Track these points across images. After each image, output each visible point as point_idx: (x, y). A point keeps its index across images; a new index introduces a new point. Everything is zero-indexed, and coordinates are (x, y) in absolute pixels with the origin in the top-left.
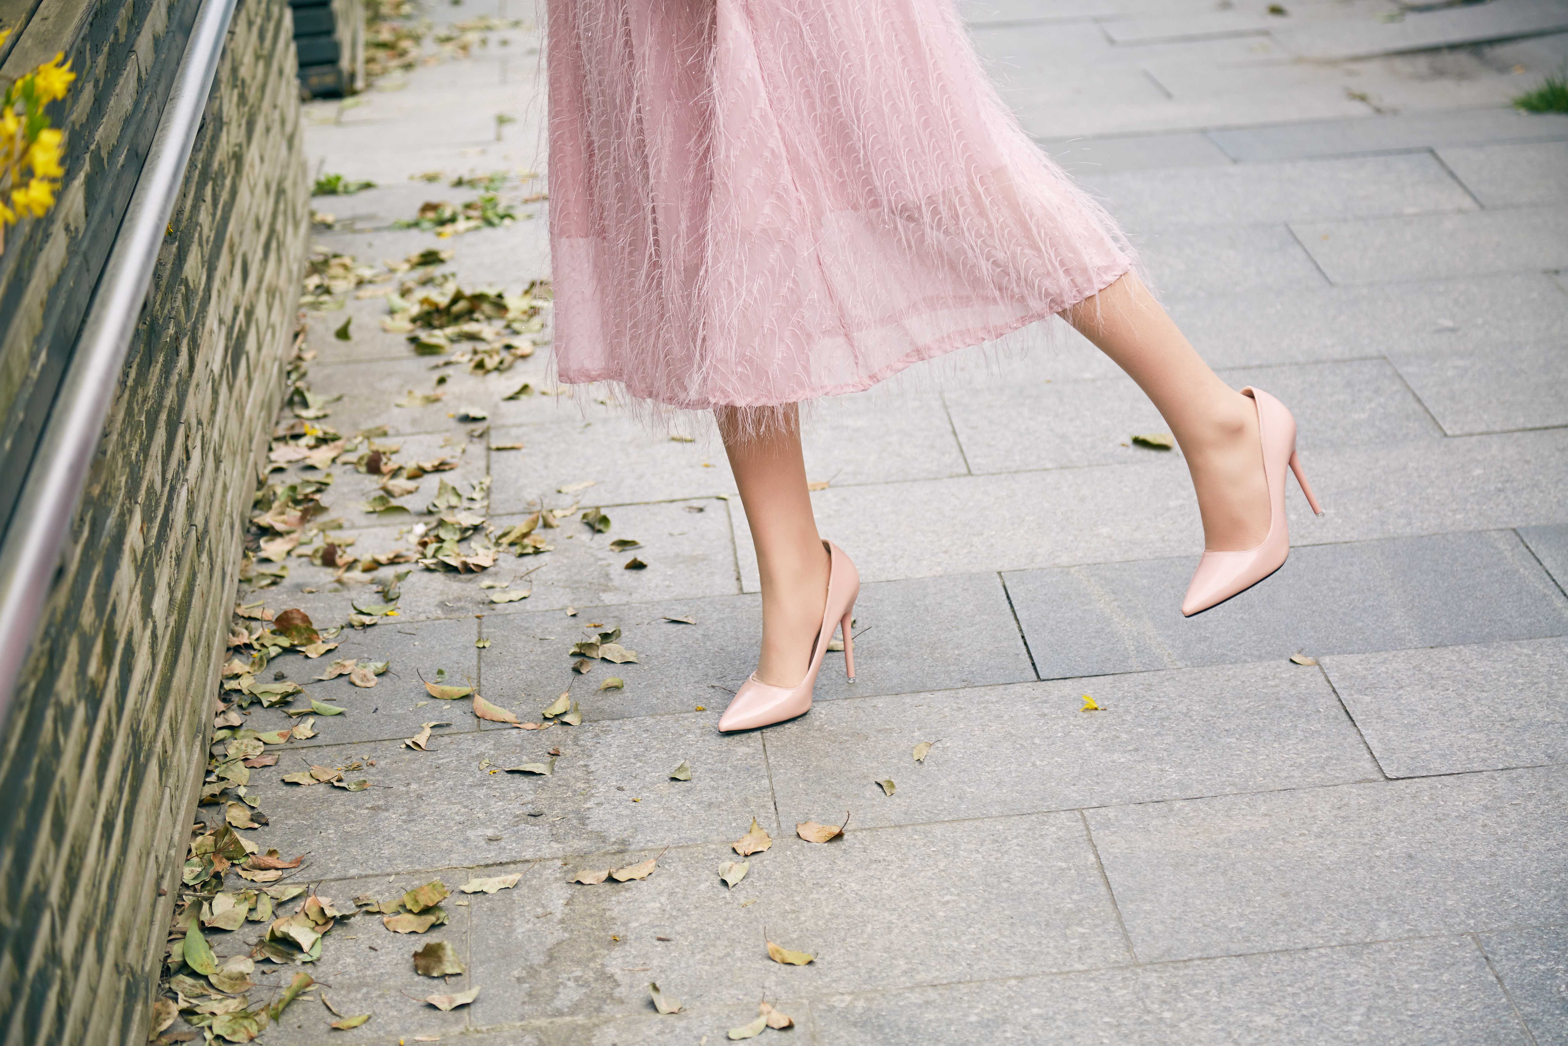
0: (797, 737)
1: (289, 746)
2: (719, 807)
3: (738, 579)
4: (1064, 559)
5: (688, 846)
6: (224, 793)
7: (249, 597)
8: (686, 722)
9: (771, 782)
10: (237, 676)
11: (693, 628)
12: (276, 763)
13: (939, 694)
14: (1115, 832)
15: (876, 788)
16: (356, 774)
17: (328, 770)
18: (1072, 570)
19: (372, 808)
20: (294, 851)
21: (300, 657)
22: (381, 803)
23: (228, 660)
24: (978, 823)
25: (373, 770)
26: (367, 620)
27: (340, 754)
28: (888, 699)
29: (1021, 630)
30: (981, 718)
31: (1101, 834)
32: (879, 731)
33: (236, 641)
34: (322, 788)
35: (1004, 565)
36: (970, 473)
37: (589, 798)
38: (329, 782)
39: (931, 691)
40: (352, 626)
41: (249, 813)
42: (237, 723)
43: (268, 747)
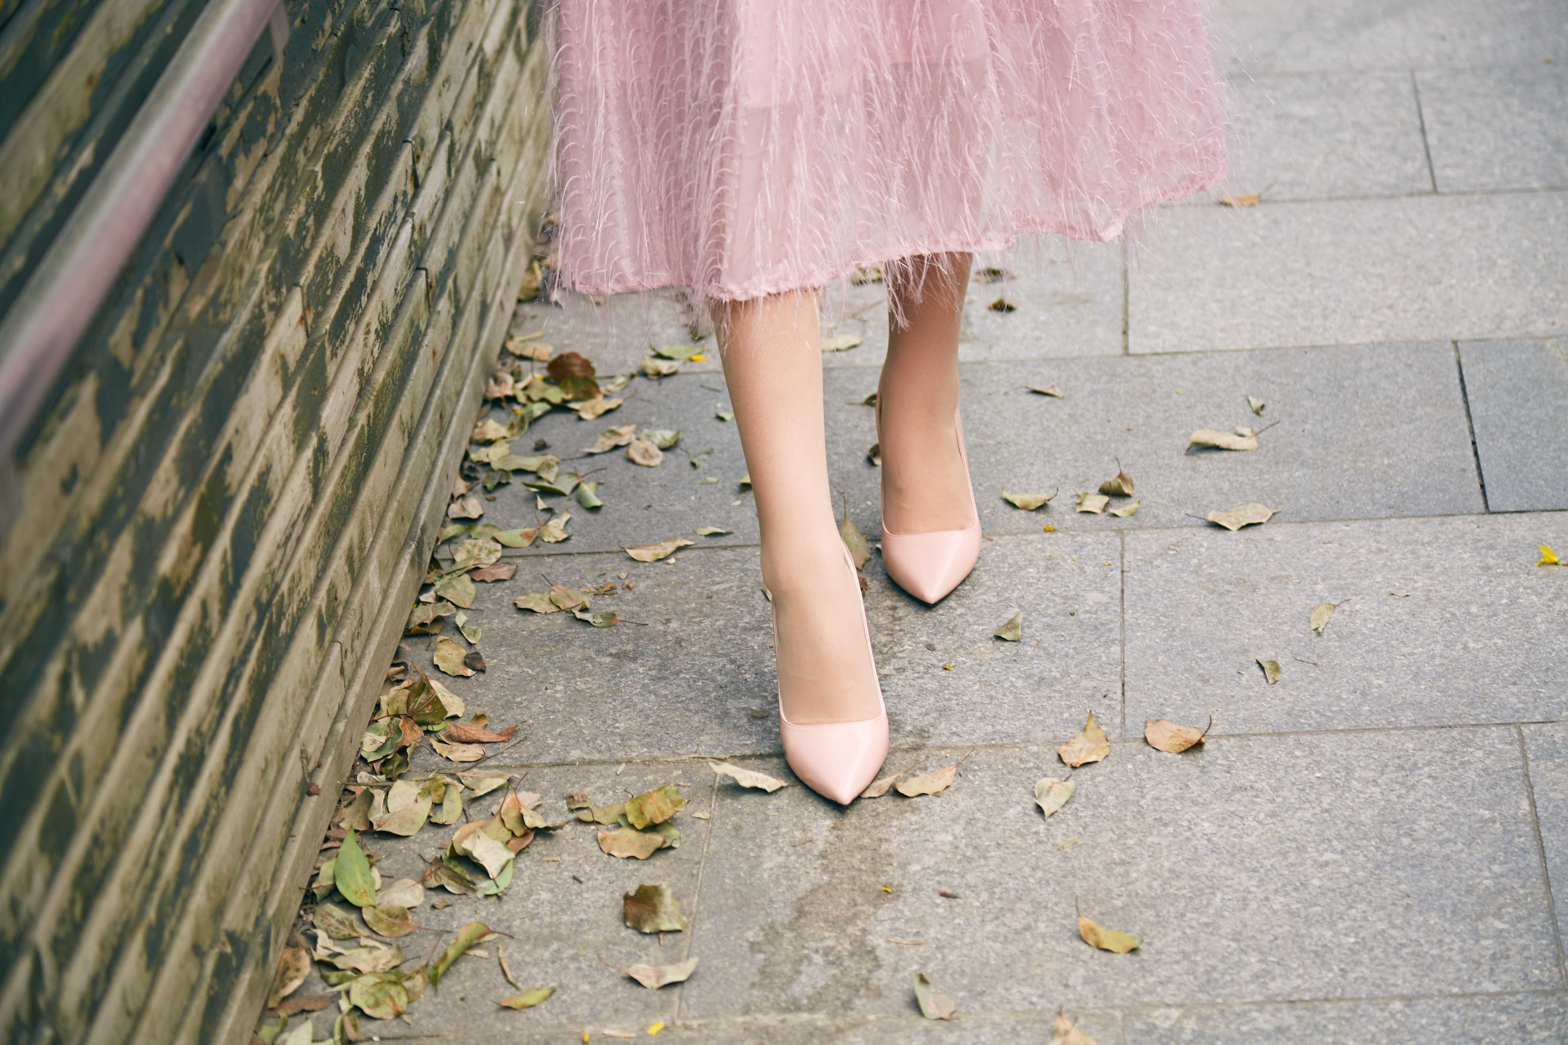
0: (1166, 581)
1: (534, 551)
2: (1052, 685)
3: (1125, 333)
4: (1540, 326)
5: (1002, 746)
6: (438, 620)
7: (528, 324)
8: (1029, 548)
9: (1123, 651)
10: (489, 443)
11: (1059, 403)
12: (512, 577)
13: (1355, 525)
14: (1560, 766)
15: (1255, 669)
16: (608, 600)
17: (572, 593)
18: (1549, 344)
19: (617, 656)
20: (508, 716)
21: (572, 417)
22: (629, 647)
23: (482, 417)
24: (1381, 737)
25: (629, 596)
26: (664, 367)
27: (593, 569)
28: (1289, 528)
29: (1472, 432)
30: (1406, 568)
31: (1542, 767)
32: (1272, 579)
33: (497, 392)
34: (560, 619)
35: (1462, 330)
36: (1435, 191)
37: (888, 659)
38: (569, 611)
39: (1347, 520)
40: (644, 374)
41: (464, 652)
42: (474, 515)
43: (507, 552)
